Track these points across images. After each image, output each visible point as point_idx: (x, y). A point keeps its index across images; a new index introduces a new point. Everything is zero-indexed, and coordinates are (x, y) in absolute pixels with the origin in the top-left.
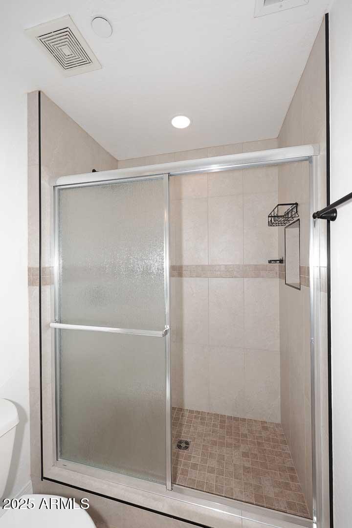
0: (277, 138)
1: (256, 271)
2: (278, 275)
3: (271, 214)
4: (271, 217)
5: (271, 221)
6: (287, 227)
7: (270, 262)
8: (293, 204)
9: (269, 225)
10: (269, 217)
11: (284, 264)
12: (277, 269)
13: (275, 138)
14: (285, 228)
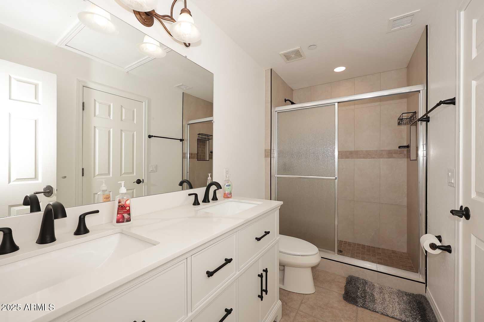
0: (407, 67)
1: (390, 154)
2: (406, 156)
3: (399, 118)
4: (400, 119)
5: (399, 122)
6: (411, 125)
7: (399, 147)
8: (413, 113)
9: (398, 124)
10: (398, 119)
11: (409, 149)
12: (405, 152)
13: (406, 68)
14: (410, 126)
